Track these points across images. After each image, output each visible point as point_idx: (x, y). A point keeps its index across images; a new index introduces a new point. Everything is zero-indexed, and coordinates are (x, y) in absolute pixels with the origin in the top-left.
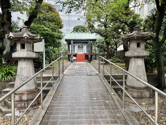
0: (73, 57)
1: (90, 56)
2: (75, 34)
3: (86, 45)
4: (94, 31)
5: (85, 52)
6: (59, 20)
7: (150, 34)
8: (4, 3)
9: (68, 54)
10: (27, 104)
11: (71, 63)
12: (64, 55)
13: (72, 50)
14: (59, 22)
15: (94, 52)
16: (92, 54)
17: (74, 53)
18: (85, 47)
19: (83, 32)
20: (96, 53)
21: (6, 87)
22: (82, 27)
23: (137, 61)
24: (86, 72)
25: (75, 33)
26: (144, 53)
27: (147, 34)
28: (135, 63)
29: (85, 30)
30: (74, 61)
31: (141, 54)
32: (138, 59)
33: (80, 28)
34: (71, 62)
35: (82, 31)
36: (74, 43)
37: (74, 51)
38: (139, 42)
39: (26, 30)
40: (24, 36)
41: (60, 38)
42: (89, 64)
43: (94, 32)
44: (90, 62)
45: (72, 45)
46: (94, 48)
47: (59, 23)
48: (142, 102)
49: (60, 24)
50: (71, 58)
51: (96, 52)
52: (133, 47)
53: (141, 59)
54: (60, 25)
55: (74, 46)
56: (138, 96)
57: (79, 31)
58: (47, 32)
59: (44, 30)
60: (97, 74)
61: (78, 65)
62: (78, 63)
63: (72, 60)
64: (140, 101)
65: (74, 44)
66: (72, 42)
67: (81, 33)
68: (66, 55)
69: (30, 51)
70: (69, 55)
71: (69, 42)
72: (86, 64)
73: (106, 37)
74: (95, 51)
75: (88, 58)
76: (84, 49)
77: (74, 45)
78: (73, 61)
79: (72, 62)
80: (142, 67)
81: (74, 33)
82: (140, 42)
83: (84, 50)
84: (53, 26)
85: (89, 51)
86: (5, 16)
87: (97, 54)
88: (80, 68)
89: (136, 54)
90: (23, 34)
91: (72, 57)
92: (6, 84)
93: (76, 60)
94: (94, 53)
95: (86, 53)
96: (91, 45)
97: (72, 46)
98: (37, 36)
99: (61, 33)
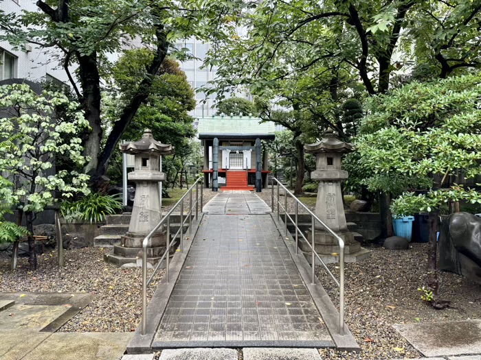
0: (217, 179)
1: (259, 176)
2: (222, 121)
3: (251, 150)
4: (269, 116)
5: (247, 167)
6: (187, 90)
7: (344, 146)
8: (89, 74)
9: (205, 170)
10: (153, 250)
11: (213, 192)
12: (194, 173)
13: (216, 160)
14: (186, 95)
15: (272, 164)
16: (267, 169)
17: (219, 168)
18: (247, 155)
19: (244, 115)
20: (277, 168)
21: (94, 233)
22: (240, 102)
23: (327, 186)
24: (248, 209)
25: (223, 117)
26: (336, 175)
27: (340, 145)
28: (325, 190)
29: (248, 110)
30: (219, 187)
31: (333, 176)
32: (330, 183)
33: (236, 104)
34: (213, 190)
35: (241, 114)
36: (220, 144)
37: (219, 163)
38: (329, 156)
39: (150, 136)
40: (150, 147)
41: (190, 135)
42: (256, 194)
43: (268, 120)
44: (259, 190)
45: (216, 149)
46: (272, 154)
47: (187, 98)
48: (332, 252)
49: (189, 101)
50: (213, 180)
51: (276, 166)
52: (321, 165)
53: (335, 184)
54: (190, 103)
55: (220, 152)
56: (326, 242)
57: (232, 114)
58: (163, 124)
59: (158, 120)
60: (268, 213)
61: (229, 196)
62: (231, 192)
63: (216, 186)
64: (330, 249)
65: (221, 147)
66: (216, 141)
67: (238, 118)
68: (197, 173)
69: (156, 170)
70: (206, 174)
71: (207, 140)
72: (248, 195)
73: (297, 131)
74: (275, 161)
75: (256, 180)
76: (245, 156)
77: (220, 149)
78: (217, 189)
79: (215, 189)
80: (335, 197)
81: (219, 117)
82: (332, 156)
83: (245, 159)
84: (172, 105)
85: (258, 163)
86: (90, 99)
87: (280, 170)
88: (234, 201)
89: (325, 176)
90: (150, 145)
91: (215, 177)
92: (94, 230)
93: (225, 185)
94: (271, 167)
95: (249, 168)
96: (264, 148)
97: (216, 152)
98: (168, 147)
99: (190, 120)
